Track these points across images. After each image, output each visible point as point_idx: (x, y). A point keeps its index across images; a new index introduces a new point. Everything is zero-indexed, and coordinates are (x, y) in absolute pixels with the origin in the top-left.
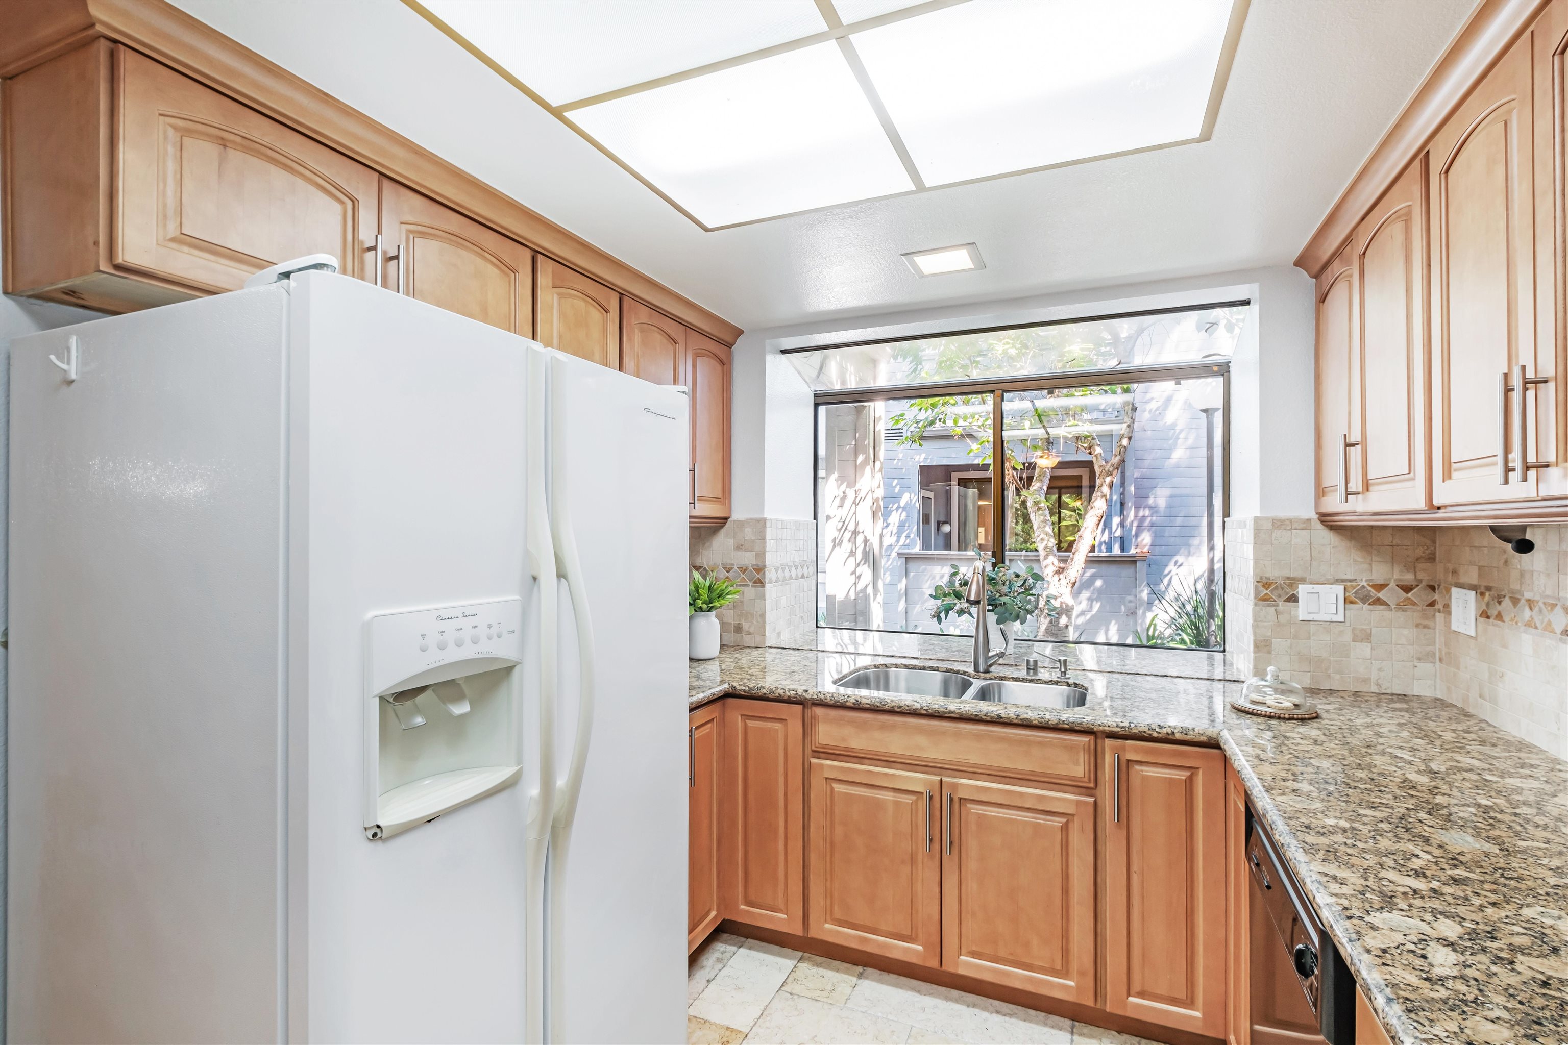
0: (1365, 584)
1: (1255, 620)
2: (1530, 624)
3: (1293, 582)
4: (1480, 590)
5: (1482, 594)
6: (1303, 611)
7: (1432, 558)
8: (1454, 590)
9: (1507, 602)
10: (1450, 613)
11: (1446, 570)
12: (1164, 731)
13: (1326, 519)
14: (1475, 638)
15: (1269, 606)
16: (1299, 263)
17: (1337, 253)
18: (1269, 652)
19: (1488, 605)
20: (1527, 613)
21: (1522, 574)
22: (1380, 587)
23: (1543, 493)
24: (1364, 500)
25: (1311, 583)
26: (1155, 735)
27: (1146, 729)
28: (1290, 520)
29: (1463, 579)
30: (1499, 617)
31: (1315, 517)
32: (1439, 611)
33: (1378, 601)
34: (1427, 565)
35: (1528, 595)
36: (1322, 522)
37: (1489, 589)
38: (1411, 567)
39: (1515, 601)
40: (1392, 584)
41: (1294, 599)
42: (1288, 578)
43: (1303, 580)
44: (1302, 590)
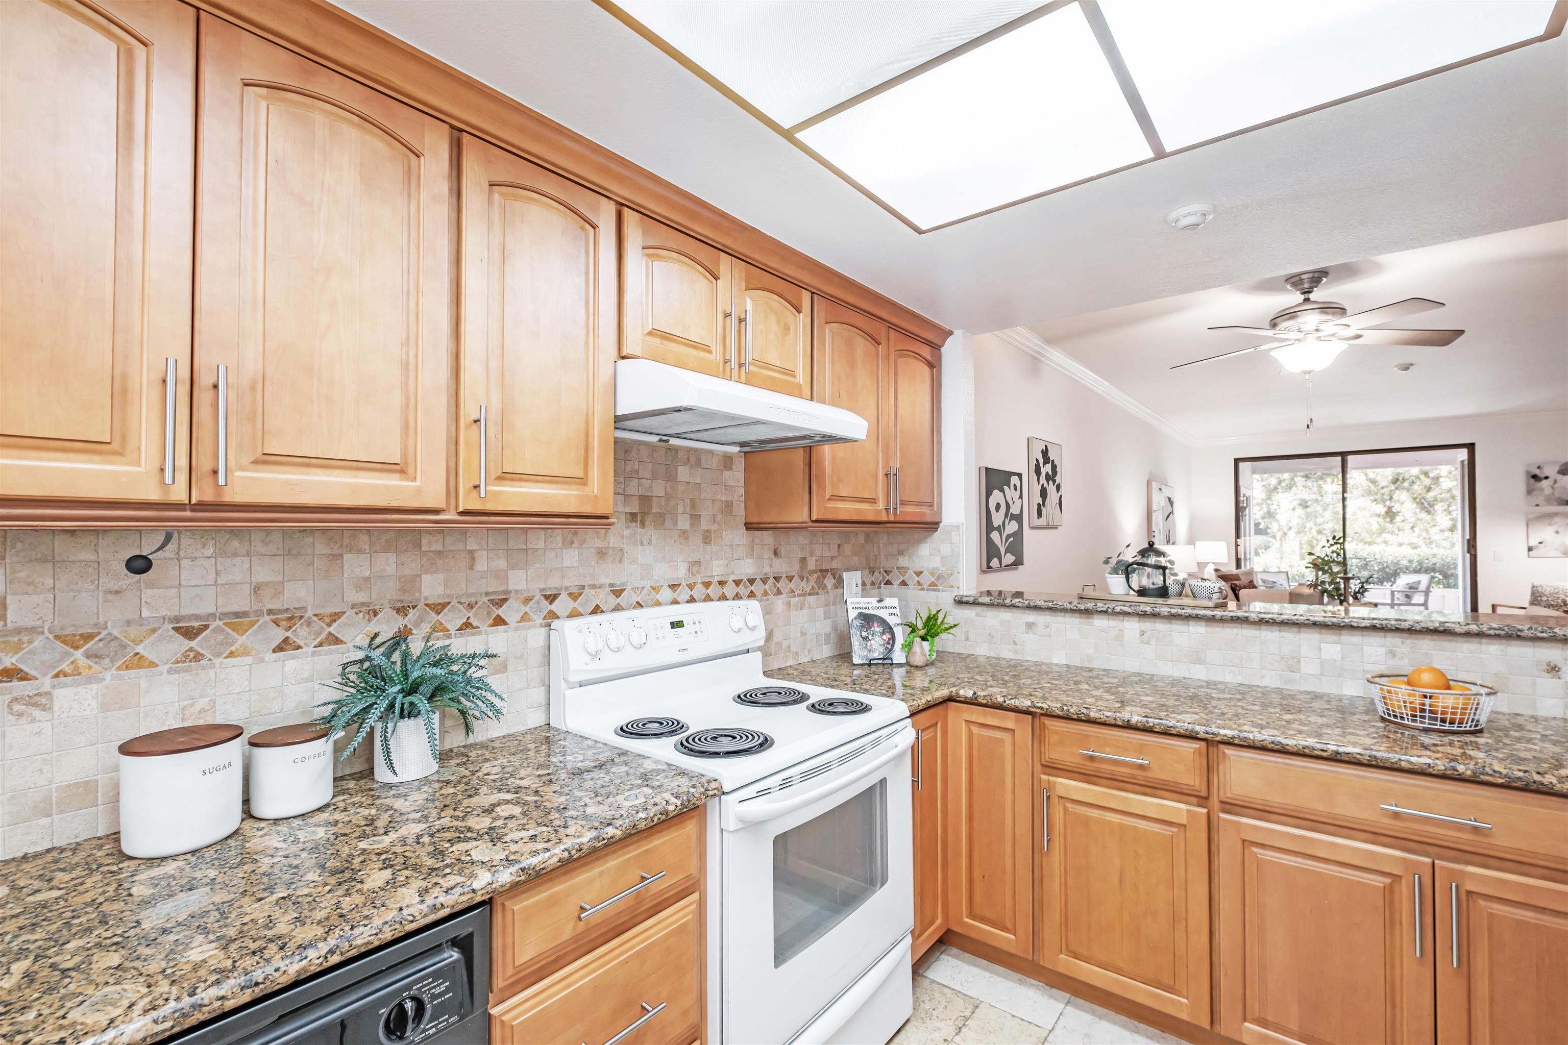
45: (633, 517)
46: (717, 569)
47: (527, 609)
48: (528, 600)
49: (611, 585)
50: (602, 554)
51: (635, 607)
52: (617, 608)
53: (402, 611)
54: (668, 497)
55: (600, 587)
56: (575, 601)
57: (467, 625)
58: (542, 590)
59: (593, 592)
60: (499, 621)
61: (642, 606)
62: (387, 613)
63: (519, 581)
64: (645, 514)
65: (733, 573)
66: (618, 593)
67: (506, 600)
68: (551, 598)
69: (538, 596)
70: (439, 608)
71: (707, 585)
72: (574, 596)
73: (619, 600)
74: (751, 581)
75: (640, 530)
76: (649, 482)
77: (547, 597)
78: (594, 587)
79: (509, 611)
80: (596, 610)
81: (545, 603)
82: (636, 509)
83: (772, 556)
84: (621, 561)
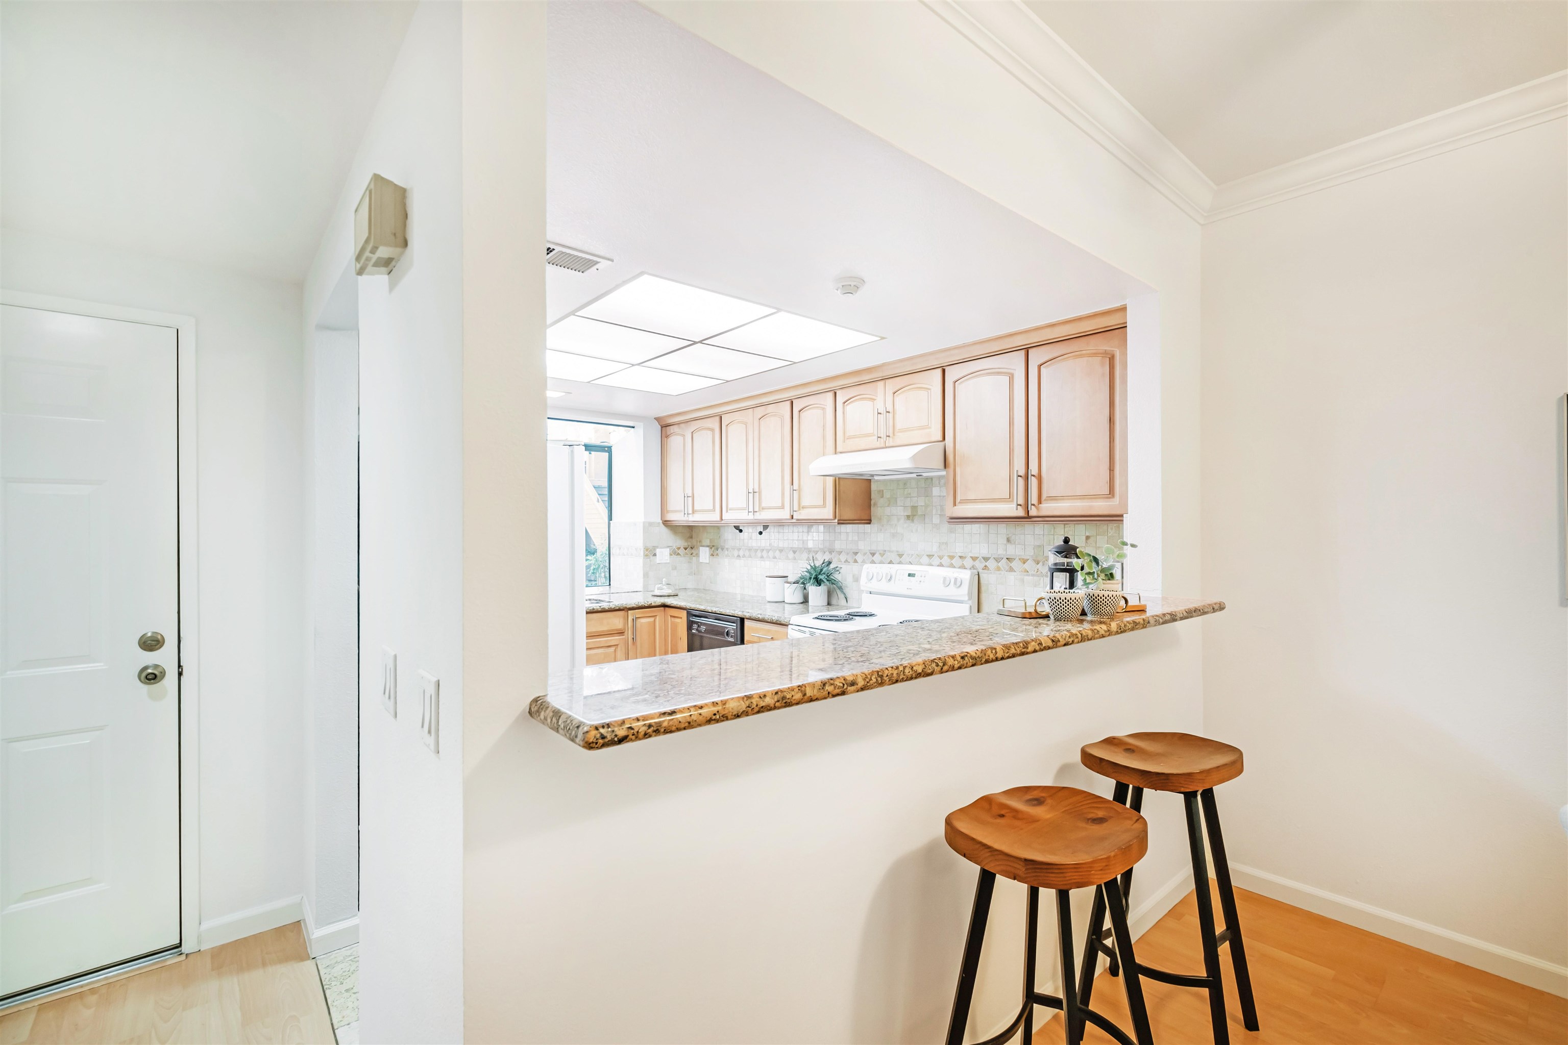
0: (674, 547)
1: (643, 565)
2: (727, 556)
3: (655, 548)
4: (711, 547)
5: (711, 548)
6: (658, 559)
7: (691, 537)
8: (701, 548)
9: (720, 550)
10: (699, 556)
11: (697, 541)
12: (649, 603)
13: (666, 523)
14: (709, 563)
15: (647, 558)
16: (657, 419)
17: (679, 424)
18: (648, 577)
19: (713, 552)
20: (726, 552)
21: (725, 540)
22: (679, 548)
23: (755, 518)
24: (693, 516)
25: (661, 548)
26: (646, 605)
27: (643, 604)
28: (653, 523)
29: (704, 544)
30: (717, 554)
31: (661, 521)
32: (694, 556)
33: (678, 554)
34: (690, 540)
35: (726, 547)
36: (663, 523)
37: (713, 546)
38: (686, 541)
39: (722, 549)
40: (682, 548)
41: (655, 555)
42: (654, 547)
43: (657, 547)
44: (658, 551)
45: (908, 517)
46: (959, 549)
47: (864, 558)
48: (865, 554)
49: (897, 552)
50: (894, 535)
51: (908, 564)
52: (900, 563)
53: (830, 553)
54: (926, 506)
55: (892, 552)
56: (882, 557)
57: (846, 561)
58: (870, 550)
59: (889, 554)
60: (856, 561)
61: (912, 564)
62: (827, 553)
63: (862, 546)
64: (914, 515)
65: (971, 552)
66: (900, 556)
67: (857, 553)
68: (873, 554)
69: (868, 553)
70: (840, 553)
71: (952, 557)
72: (882, 555)
73: (901, 559)
74: (986, 559)
75: (911, 524)
76: (916, 498)
77: (871, 553)
78: (890, 551)
79: (859, 557)
80: (891, 562)
81: (871, 556)
82: (909, 514)
83: (1005, 542)
84: (902, 540)
